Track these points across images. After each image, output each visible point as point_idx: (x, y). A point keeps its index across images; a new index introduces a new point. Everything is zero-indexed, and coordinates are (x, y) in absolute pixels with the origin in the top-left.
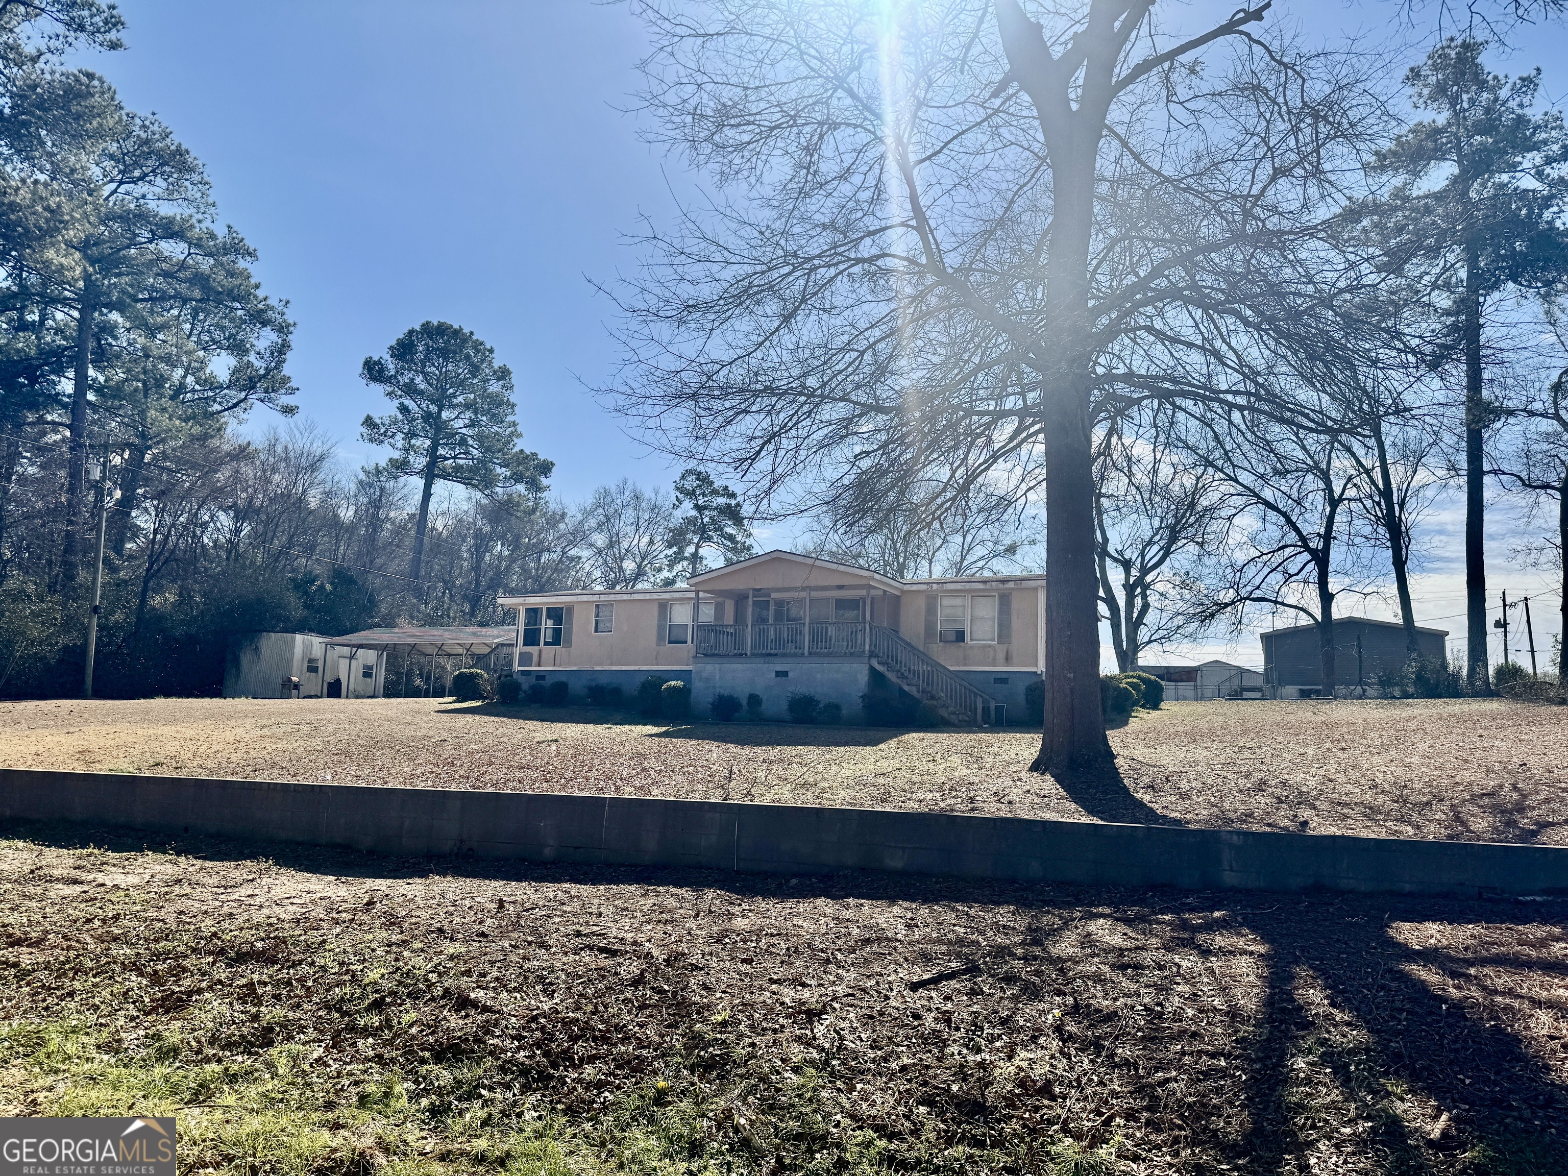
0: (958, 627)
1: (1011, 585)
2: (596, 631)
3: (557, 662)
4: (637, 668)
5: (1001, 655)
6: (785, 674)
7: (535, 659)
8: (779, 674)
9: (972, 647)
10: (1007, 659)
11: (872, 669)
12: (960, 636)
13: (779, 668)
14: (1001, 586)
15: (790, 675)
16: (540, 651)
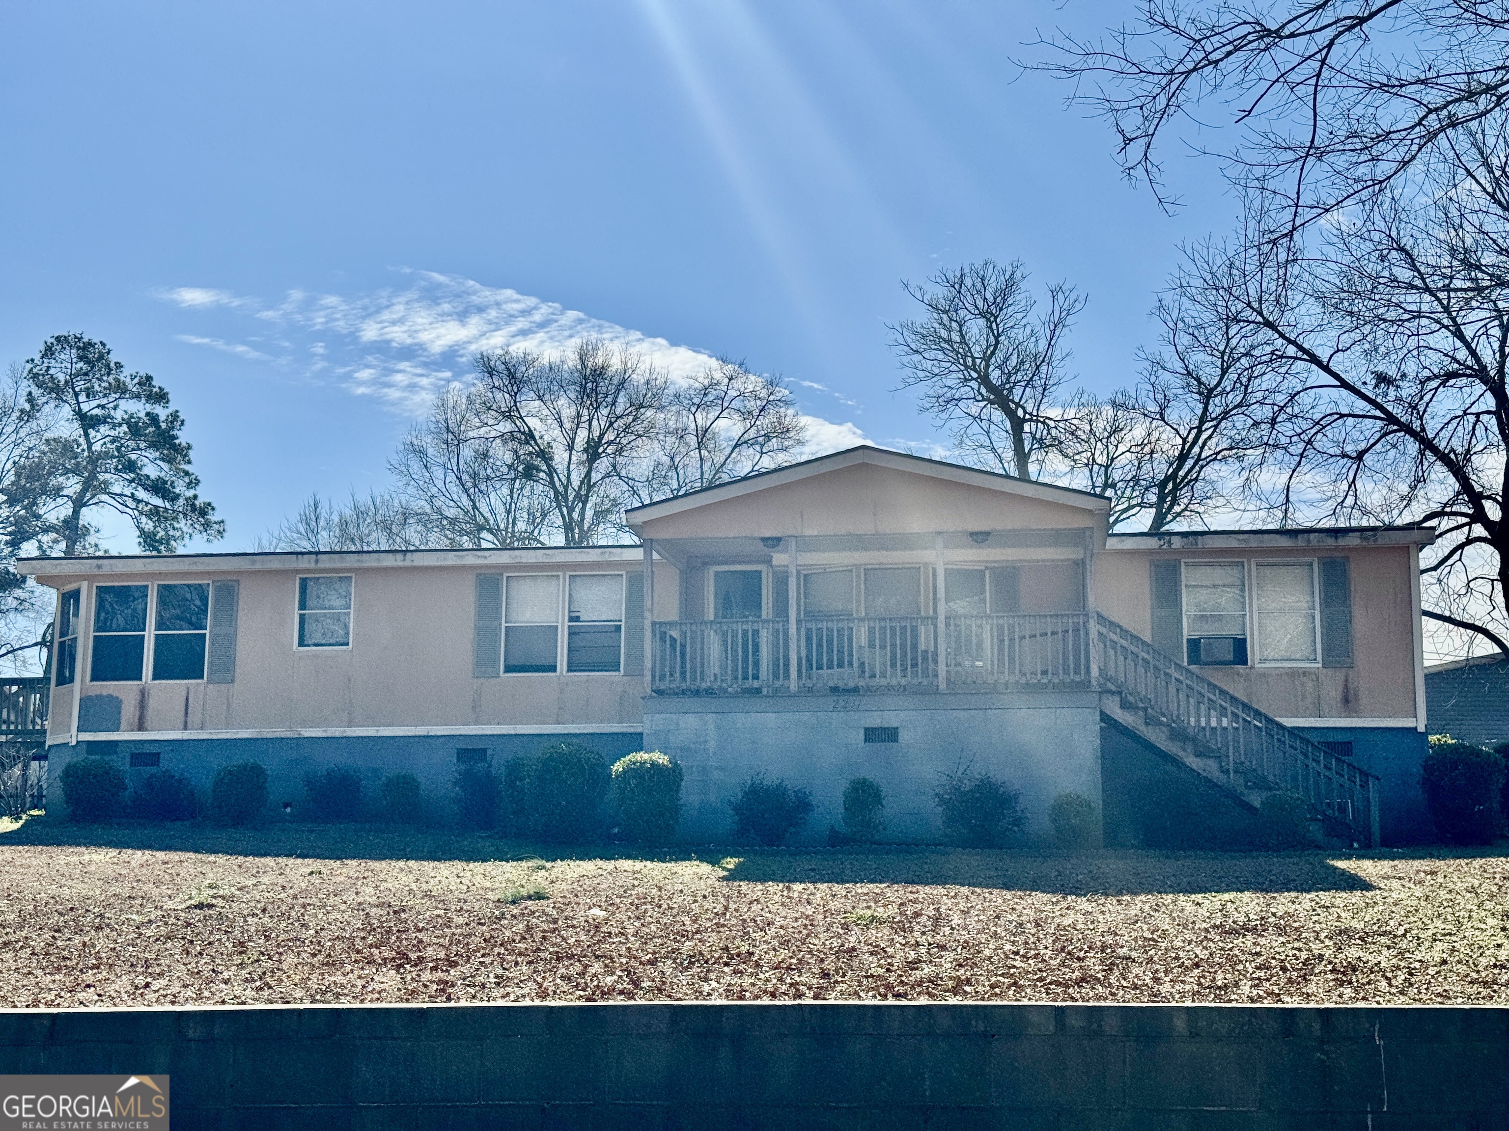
0: (1234, 631)
1: (1353, 540)
2: (301, 643)
3: (195, 717)
4: (421, 731)
5: (1333, 692)
6: (889, 735)
7: (129, 711)
8: (872, 735)
9: (1264, 675)
10: (1346, 700)
11: (1105, 718)
12: (1240, 648)
13: (875, 720)
14: (1330, 541)
15: (904, 736)
16: (143, 694)
